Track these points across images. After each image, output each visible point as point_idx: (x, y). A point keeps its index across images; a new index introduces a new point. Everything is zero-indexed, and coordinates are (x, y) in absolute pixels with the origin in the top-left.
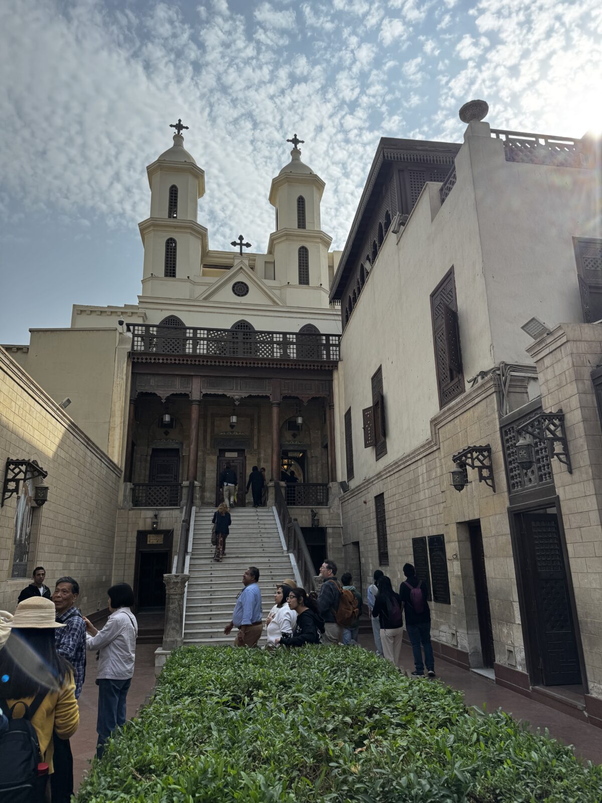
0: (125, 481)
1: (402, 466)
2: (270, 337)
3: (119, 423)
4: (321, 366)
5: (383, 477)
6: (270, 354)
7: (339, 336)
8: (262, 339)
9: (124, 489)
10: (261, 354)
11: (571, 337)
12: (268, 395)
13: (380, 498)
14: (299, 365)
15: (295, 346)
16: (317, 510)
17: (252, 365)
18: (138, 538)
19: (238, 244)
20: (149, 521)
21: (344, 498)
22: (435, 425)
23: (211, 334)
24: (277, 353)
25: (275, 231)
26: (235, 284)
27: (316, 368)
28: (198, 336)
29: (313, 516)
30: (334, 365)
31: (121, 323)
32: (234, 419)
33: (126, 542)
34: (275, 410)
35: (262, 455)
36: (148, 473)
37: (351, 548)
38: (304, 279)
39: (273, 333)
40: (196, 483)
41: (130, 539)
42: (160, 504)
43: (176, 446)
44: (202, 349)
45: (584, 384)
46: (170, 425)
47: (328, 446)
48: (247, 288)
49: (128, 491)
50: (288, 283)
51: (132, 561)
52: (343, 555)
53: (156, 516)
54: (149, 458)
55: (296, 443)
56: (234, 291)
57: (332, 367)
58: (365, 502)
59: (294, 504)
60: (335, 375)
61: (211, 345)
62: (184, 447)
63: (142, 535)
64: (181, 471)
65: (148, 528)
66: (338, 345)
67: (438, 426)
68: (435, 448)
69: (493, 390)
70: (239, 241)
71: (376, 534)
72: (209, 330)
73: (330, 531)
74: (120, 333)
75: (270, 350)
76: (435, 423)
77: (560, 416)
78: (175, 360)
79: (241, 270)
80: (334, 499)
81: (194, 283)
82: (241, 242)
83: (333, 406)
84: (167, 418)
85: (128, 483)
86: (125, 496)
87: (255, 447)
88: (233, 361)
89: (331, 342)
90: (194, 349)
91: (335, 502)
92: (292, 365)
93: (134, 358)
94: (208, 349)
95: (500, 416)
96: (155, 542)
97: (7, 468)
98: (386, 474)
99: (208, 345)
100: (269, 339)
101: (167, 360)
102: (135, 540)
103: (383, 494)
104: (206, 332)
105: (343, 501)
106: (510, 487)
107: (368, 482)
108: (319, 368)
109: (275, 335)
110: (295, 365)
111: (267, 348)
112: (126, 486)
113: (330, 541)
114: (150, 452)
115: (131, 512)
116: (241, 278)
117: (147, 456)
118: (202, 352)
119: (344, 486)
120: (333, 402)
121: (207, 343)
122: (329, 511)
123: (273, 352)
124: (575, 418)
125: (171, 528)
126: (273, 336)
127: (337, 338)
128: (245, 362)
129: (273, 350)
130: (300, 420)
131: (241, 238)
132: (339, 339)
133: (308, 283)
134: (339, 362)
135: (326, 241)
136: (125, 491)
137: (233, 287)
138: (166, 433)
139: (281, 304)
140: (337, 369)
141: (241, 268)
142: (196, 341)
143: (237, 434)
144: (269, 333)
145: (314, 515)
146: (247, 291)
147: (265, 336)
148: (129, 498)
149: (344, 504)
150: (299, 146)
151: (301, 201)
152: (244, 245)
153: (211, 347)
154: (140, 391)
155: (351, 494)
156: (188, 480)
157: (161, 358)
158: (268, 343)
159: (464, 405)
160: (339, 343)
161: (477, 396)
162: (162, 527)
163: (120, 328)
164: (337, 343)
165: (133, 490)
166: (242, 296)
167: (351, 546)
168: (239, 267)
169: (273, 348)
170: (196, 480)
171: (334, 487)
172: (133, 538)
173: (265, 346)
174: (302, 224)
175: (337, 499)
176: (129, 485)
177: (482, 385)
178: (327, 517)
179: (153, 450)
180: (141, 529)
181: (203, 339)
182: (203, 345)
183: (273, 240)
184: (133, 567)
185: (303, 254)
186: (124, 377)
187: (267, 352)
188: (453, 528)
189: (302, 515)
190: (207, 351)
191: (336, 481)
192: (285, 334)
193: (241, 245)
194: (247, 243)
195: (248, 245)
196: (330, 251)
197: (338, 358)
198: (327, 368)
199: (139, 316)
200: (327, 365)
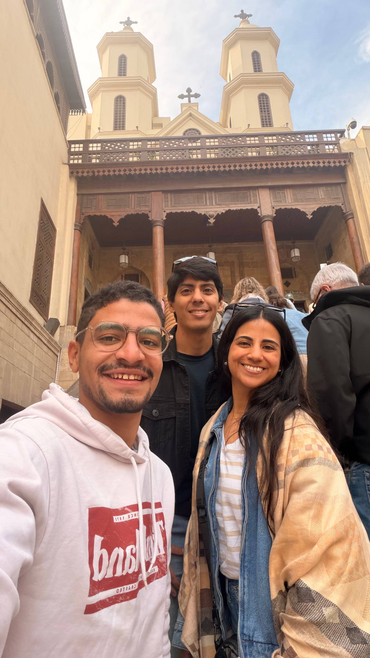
19: (186, 96)
26: (186, 131)
34: (267, 225)
48: (199, 133)
70: (187, 94)
79: (191, 118)
82: (189, 94)
116: (192, 125)
131: (189, 90)
137: (184, 134)
141: (190, 114)
152: (193, 96)
193: (189, 96)
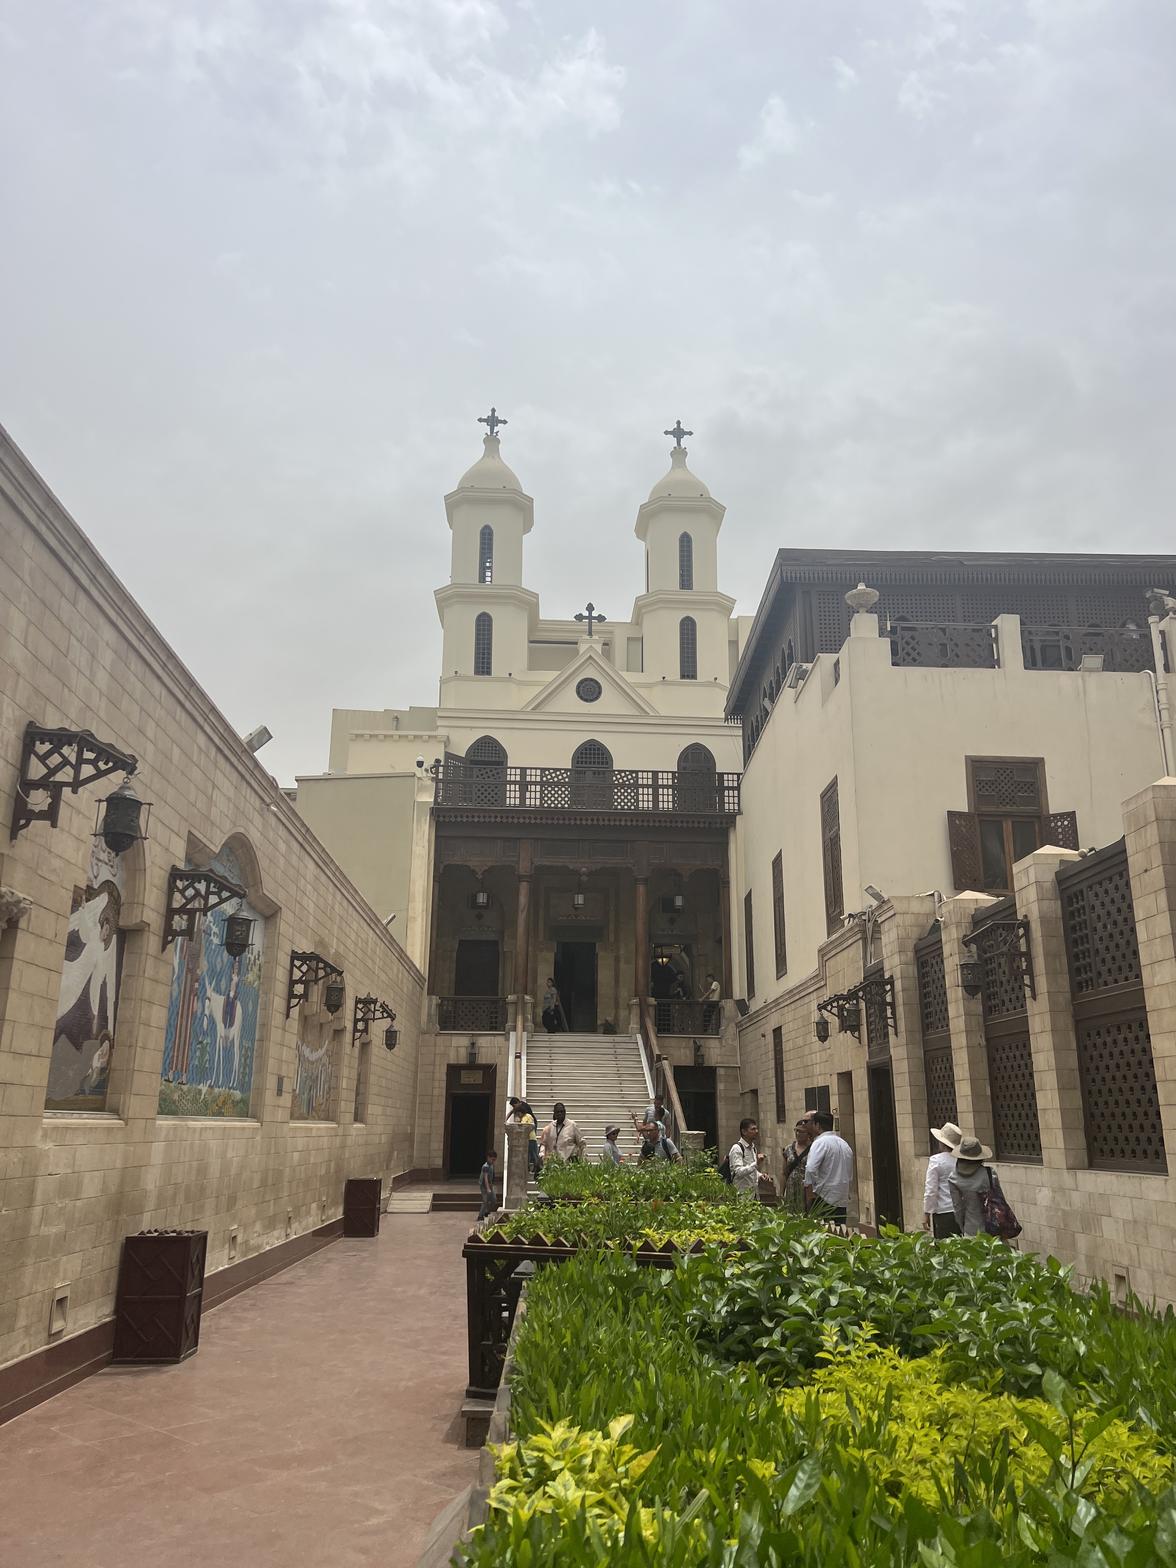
0: (430, 993)
1: (797, 997)
2: (633, 778)
3: (420, 910)
4: (710, 823)
5: (782, 1006)
6: (632, 804)
7: (738, 775)
8: (621, 781)
9: (428, 1005)
10: (619, 804)
11: (899, 910)
12: (630, 866)
13: (777, 1032)
14: (676, 822)
15: (670, 791)
16: (702, 1041)
17: (606, 823)
18: (447, 1074)
19: (585, 618)
20: (463, 1053)
21: (742, 1026)
22: (823, 956)
23: (546, 776)
24: (645, 802)
25: (644, 592)
26: (582, 682)
27: (702, 826)
28: (528, 779)
29: (695, 1050)
30: (730, 820)
31: (420, 764)
32: (580, 899)
33: (433, 1080)
34: (641, 889)
35: (622, 952)
36: (453, 976)
37: (748, 1098)
38: (689, 670)
39: (637, 772)
40: (527, 997)
41: (437, 1076)
42: (477, 1026)
43: (493, 937)
44: (533, 799)
45: (907, 955)
46: (486, 907)
47: (722, 940)
48: (600, 687)
49: (434, 1007)
50: (664, 678)
51: (441, 1106)
52: (740, 1108)
53: (473, 1044)
54: (454, 954)
55: (674, 933)
56: (578, 693)
57: (727, 823)
58: (763, 1036)
59: (669, 1031)
60: (732, 837)
61: (546, 792)
62: (506, 939)
63: (453, 1071)
64: (500, 974)
65: (463, 1059)
66: (738, 788)
67: (825, 959)
68: (822, 983)
69: (859, 936)
70: (586, 614)
71: (774, 1079)
72: (543, 770)
73: (721, 1072)
74: (419, 779)
75: (632, 797)
76: (824, 953)
77: (891, 981)
78: (496, 817)
79: (590, 661)
80: (728, 1025)
81: (521, 683)
82: (590, 613)
83: (728, 882)
84: (482, 898)
85: (434, 997)
86: (429, 1015)
87: (612, 938)
88: (578, 817)
89: (726, 784)
90: (523, 798)
91: (729, 1030)
92: (665, 822)
93: (439, 816)
94: (541, 798)
95: (865, 965)
96: (471, 1081)
97: (356, 1008)
98: (783, 1002)
99: (542, 792)
100: (632, 781)
101: (484, 817)
102: (444, 1078)
103: (780, 1027)
104: (539, 772)
105: (741, 1029)
106: (870, 1040)
107: (768, 1007)
108: (707, 826)
109: (640, 775)
110: (671, 822)
111: (629, 794)
112: (430, 1001)
113: (721, 1086)
114: (457, 946)
115: (438, 1038)
116: (590, 673)
117: (451, 951)
118: (533, 803)
119: (742, 1006)
120: (728, 877)
121: (541, 788)
122: (721, 1043)
123: (637, 801)
124: (898, 985)
125: (493, 1062)
126: (637, 775)
127: (735, 777)
128: (595, 818)
129: (638, 798)
130: (679, 901)
131: (590, 608)
132: (738, 778)
133: (694, 677)
134: (738, 817)
135: (725, 605)
136: (430, 1007)
137: (578, 687)
138: (479, 917)
139: (651, 714)
140: (735, 827)
141: (590, 657)
142: (524, 785)
143: (583, 918)
144: (631, 772)
145: (698, 1048)
146: (600, 693)
147: (626, 776)
148: (436, 1019)
149: (744, 1032)
150: (685, 441)
151: (686, 542)
152: (595, 618)
153: (546, 795)
154: (447, 863)
155: (749, 1021)
156: (514, 993)
157: (476, 814)
158: (629, 787)
159: (841, 943)
160: (739, 785)
161: (851, 937)
162: (482, 1060)
163: (420, 772)
164: (735, 784)
165: (440, 1006)
166: (592, 700)
167: (749, 1096)
168: (588, 656)
169: (637, 794)
170: (526, 994)
171: (729, 1006)
172: (441, 1074)
173: (626, 791)
174: (686, 582)
175: (733, 1025)
176: (435, 1000)
177: (851, 929)
178: (717, 1051)
179: (461, 942)
180: (452, 1062)
181: (535, 783)
182: (535, 792)
183: (641, 609)
184: (442, 1115)
185: (688, 628)
186: (426, 845)
187: (629, 801)
188: (835, 1077)
189: (679, 1048)
190: (541, 802)
191: (732, 998)
192: (655, 774)
193: (590, 617)
194: (600, 615)
195: (601, 618)
196: (734, 616)
197: (736, 808)
198: (718, 826)
199: (439, 742)
200: (718, 821)
